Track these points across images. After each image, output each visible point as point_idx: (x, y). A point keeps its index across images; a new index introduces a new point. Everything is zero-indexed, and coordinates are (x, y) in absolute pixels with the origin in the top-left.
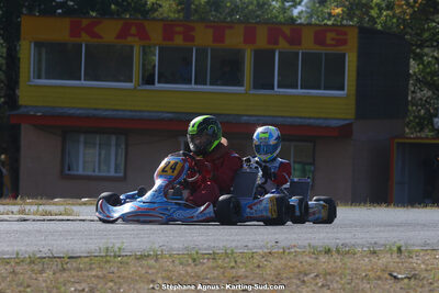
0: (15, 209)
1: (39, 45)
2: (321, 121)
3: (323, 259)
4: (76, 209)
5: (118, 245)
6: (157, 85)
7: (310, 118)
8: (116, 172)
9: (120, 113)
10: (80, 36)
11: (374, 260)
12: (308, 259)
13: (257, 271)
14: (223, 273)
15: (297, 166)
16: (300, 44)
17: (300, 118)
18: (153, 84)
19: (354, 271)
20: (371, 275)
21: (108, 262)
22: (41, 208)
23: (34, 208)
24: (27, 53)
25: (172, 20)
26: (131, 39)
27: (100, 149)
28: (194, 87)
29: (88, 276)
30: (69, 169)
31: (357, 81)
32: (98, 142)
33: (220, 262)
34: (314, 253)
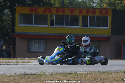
0: (15, 61)
1: (21, 15)
2: (101, 36)
3: (102, 75)
4: (32, 61)
5: (44, 71)
6: (55, 26)
7: (98, 35)
8: (43, 50)
9: (44, 34)
10: (32, 12)
11: (117, 75)
12: (98, 75)
13: (84, 78)
14: (74, 79)
16: (95, 13)
17: (95, 35)
19: (112, 78)
20: (116, 79)
21: (41, 76)
22: (22, 61)
23: (20, 61)
25: (59, 7)
26: (47, 13)
27: (38, 44)
28: (65, 26)
29: (36, 80)
30: (30, 50)
31: (112, 24)
32: (38, 42)
33: (73, 76)
34: (100, 73)
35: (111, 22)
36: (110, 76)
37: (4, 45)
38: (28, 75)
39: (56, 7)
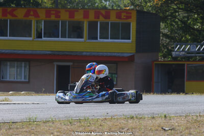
3: (130, 121)
5: (35, 116)
7: (114, 53)
8: (25, 79)
9: (26, 52)
10: (7, 16)
11: (154, 121)
12: (123, 121)
13: (100, 127)
14: (85, 129)
16: (109, 18)
17: (110, 53)
18: (41, 38)
19: (145, 127)
20: (153, 128)
21: (30, 124)
25: (50, 8)
26: (30, 18)
27: (17, 68)
28: (60, 39)
29: (22, 132)
30: (3, 78)
31: (136, 35)
32: (16, 65)
33: (83, 123)
34: (125, 119)
35: (135, 32)
36: (143, 123)
38: (8, 123)
39: (46, 8)
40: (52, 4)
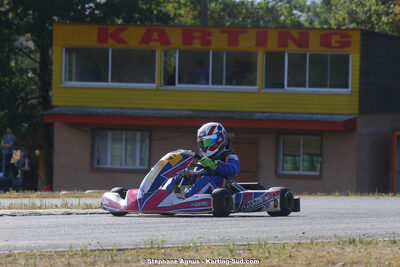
3: (349, 249)
5: (160, 238)
6: (177, 85)
7: (317, 114)
8: (141, 165)
9: (144, 111)
10: (106, 41)
11: (395, 249)
12: (334, 249)
13: (289, 260)
15: (306, 157)
16: (307, 47)
17: (308, 114)
18: (174, 84)
19: (378, 260)
20: (394, 263)
21: (152, 254)
22: (83, 201)
23: (75, 201)
24: (59, 58)
25: (191, 26)
26: (153, 44)
27: (126, 144)
28: (211, 86)
30: (98, 163)
31: (360, 79)
32: (124, 137)
33: (255, 253)
34: (339, 243)
35: (357, 73)
36: (375, 252)
37: (16, 149)
38: (108, 250)
40: (195, 18)
